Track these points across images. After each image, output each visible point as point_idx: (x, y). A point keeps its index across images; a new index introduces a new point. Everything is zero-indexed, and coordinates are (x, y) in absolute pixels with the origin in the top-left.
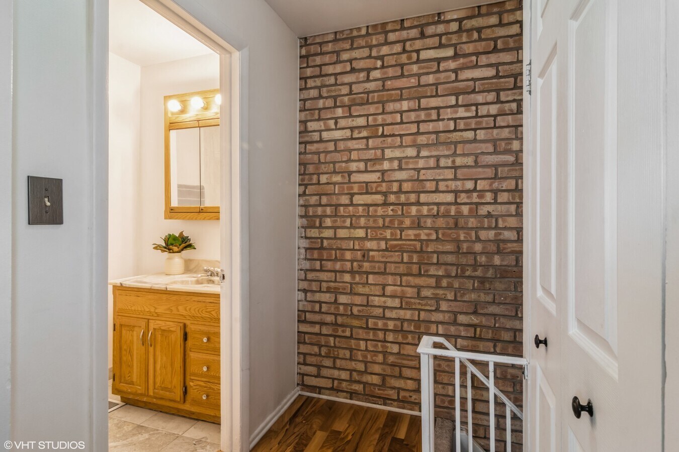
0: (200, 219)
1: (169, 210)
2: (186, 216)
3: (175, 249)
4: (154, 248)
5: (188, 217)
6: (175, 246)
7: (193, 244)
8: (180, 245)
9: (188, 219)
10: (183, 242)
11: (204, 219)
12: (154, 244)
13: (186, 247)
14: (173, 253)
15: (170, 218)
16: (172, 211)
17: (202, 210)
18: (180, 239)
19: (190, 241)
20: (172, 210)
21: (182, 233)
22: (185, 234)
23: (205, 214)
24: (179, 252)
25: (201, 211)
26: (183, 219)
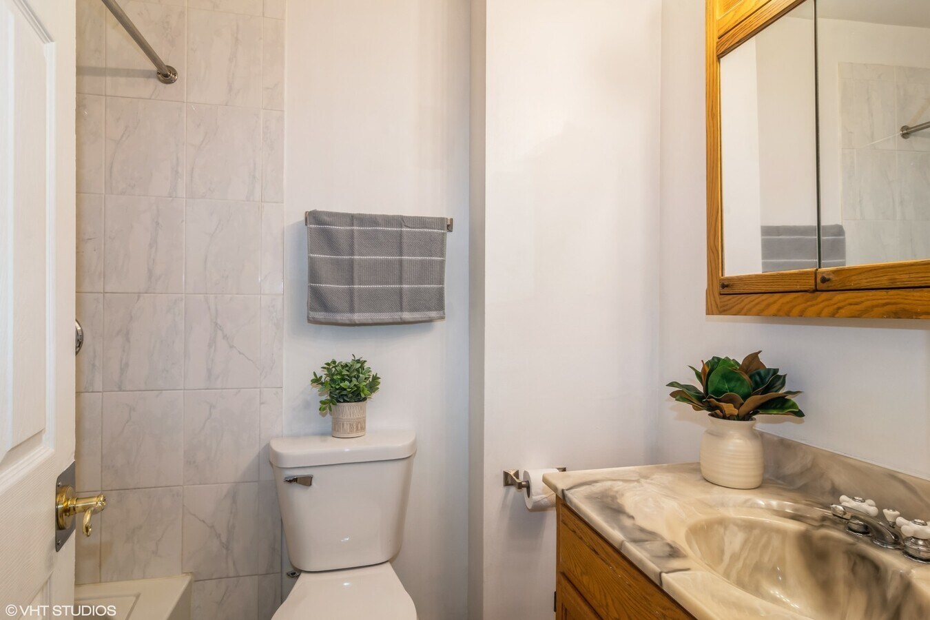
0: (819, 315)
1: (717, 288)
2: (769, 305)
3: (729, 408)
4: (673, 395)
5: (774, 308)
6: (730, 400)
7: (794, 399)
8: (745, 397)
9: (775, 315)
10: (757, 385)
11: (833, 315)
12: (671, 385)
13: (764, 407)
14: (724, 417)
15: (723, 311)
16: (726, 291)
17: (824, 280)
18: (746, 377)
19: (783, 384)
20: (724, 286)
21: (754, 357)
22: (767, 361)
23: (840, 297)
24: (747, 417)
25: (821, 286)
26: (758, 314)
